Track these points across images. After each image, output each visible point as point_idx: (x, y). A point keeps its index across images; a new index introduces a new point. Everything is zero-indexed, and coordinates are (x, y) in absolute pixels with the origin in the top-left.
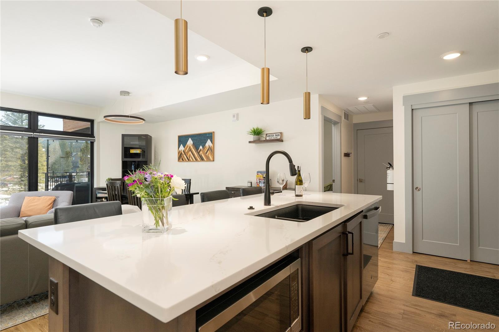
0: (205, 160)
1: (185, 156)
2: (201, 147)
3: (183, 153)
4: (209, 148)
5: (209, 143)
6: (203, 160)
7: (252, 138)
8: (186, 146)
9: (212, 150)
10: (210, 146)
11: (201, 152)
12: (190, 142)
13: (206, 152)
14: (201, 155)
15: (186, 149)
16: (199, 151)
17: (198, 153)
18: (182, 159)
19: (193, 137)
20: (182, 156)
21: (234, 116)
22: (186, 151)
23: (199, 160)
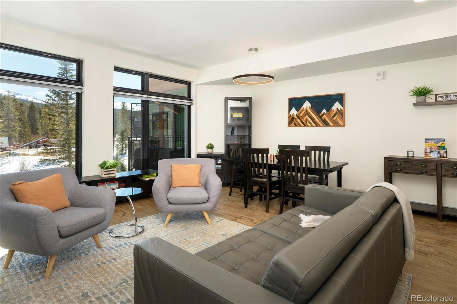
0: (331, 124)
1: (298, 120)
2: (324, 111)
3: (296, 117)
4: (337, 112)
5: (337, 106)
6: (327, 125)
7: (414, 99)
8: (301, 110)
9: (341, 113)
10: (340, 110)
11: (324, 116)
12: (307, 105)
13: (332, 116)
14: (325, 119)
15: (301, 113)
16: (321, 115)
17: (321, 117)
18: (295, 124)
19: (311, 99)
20: (294, 120)
21: (379, 74)
22: (301, 115)
23: (321, 125)
